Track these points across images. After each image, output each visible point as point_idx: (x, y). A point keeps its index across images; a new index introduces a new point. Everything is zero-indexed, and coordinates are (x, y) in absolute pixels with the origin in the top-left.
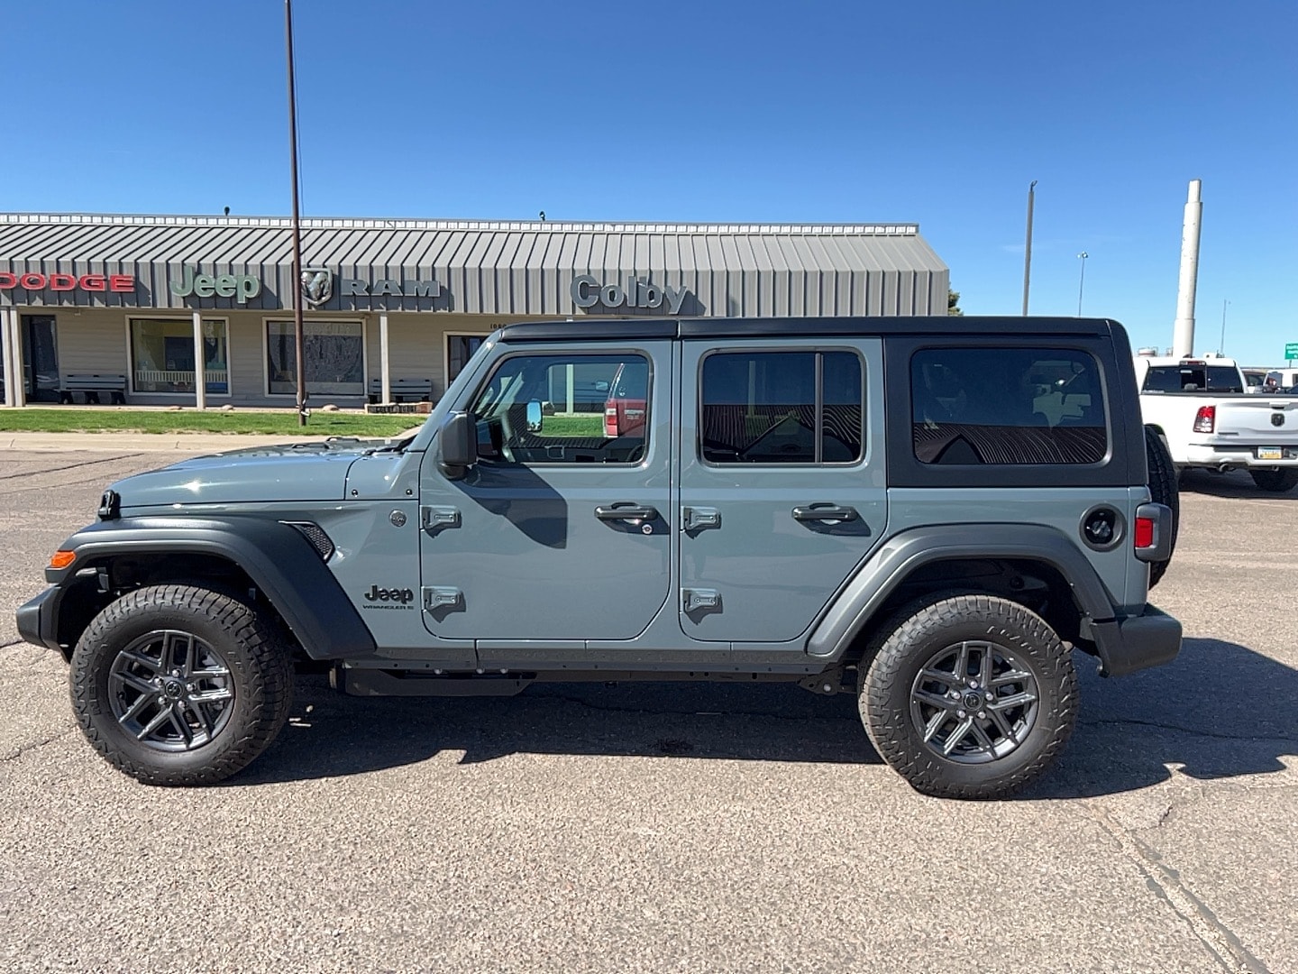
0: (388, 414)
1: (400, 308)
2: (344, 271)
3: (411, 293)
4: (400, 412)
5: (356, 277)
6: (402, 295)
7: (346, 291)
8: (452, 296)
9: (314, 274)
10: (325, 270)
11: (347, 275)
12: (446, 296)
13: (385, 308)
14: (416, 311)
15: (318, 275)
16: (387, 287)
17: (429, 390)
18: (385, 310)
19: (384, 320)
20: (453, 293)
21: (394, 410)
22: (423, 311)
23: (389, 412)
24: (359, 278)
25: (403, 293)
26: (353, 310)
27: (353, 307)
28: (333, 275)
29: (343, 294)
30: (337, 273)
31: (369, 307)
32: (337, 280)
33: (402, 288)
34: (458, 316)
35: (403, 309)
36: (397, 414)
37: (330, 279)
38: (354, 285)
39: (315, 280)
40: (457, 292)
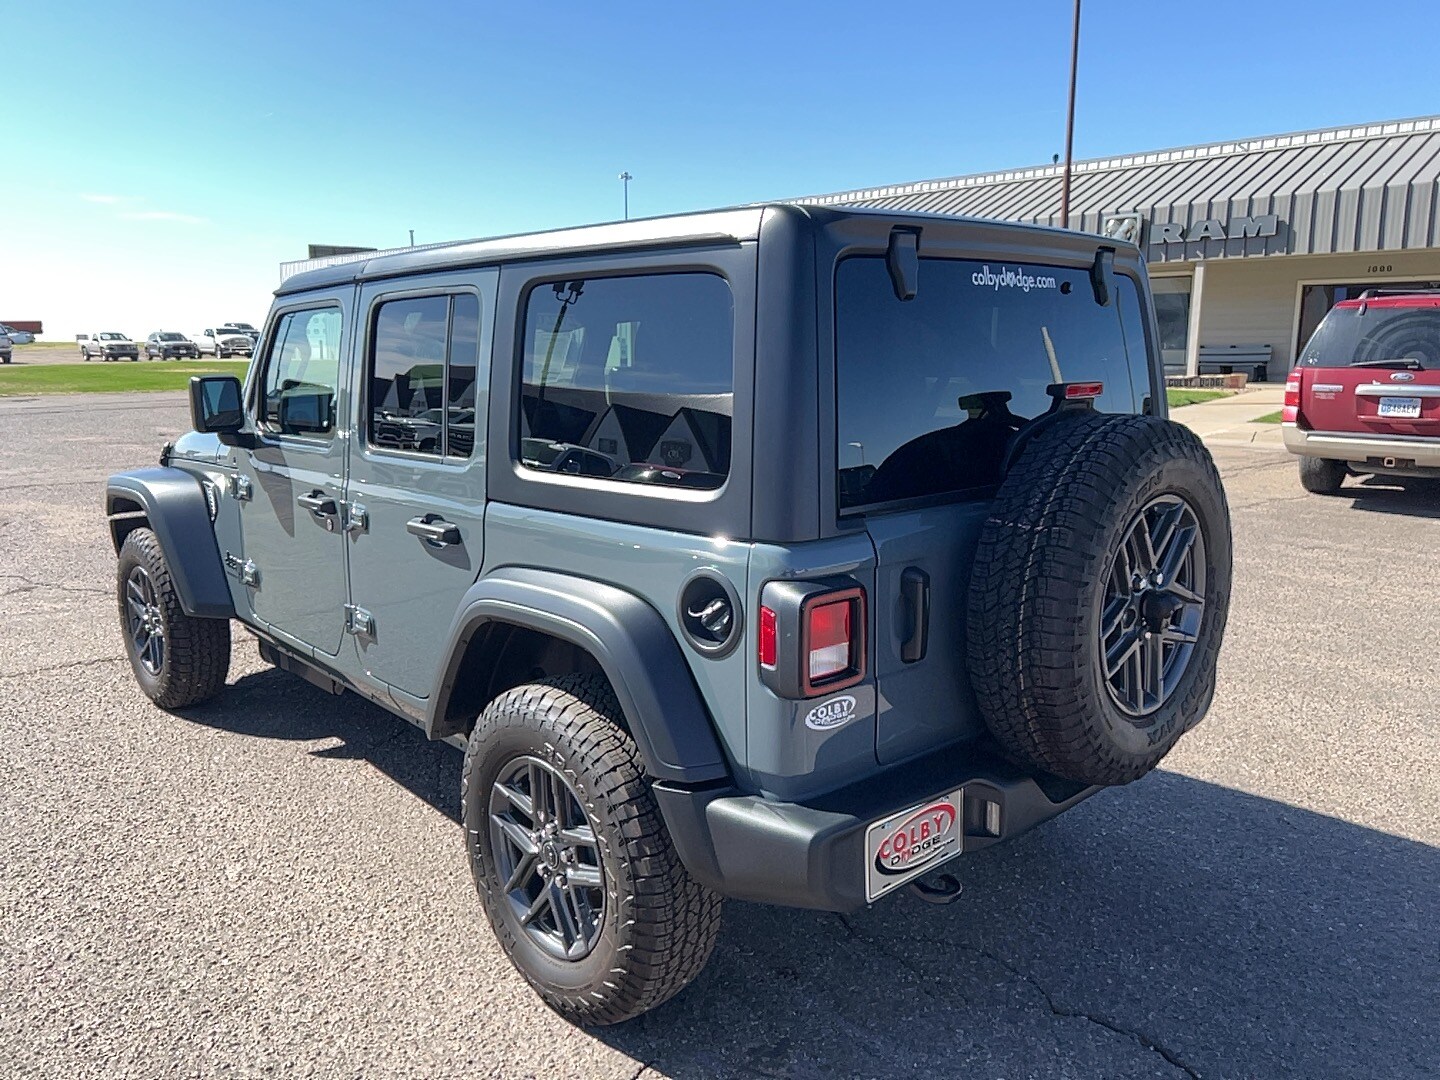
0: (1183, 389)
1: (1222, 255)
2: (1157, 215)
3: (1236, 233)
4: (1201, 386)
5: (1170, 221)
6: (1225, 237)
7: (1156, 238)
8: (1295, 233)
9: (1121, 221)
10: (1135, 215)
11: (1161, 219)
12: (1284, 233)
13: (1202, 255)
14: (1242, 257)
15: (1126, 221)
16: (1206, 229)
17: (1268, 358)
18: (1202, 259)
19: (1199, 272)
20: (1296, 228)
21: (1193, 383)
22: (1251, 256)
23: (1186, 385)
24: (1175, 221)
25: (1227, 235)
26: (1163, 260)
27: (1164, 257)
28: (1143, 220)
29: (1151, 242)
30: (1148, 217)
31: (1183, 256)
32: (1146, 227)
33: (1226, 230)
34: (1301, 259)
35: (1225, 256)
36: (1196, 389)
37: (1138, 226)
38: (1167, 230)
39: (1121, 230)
40: (1301, 229)
